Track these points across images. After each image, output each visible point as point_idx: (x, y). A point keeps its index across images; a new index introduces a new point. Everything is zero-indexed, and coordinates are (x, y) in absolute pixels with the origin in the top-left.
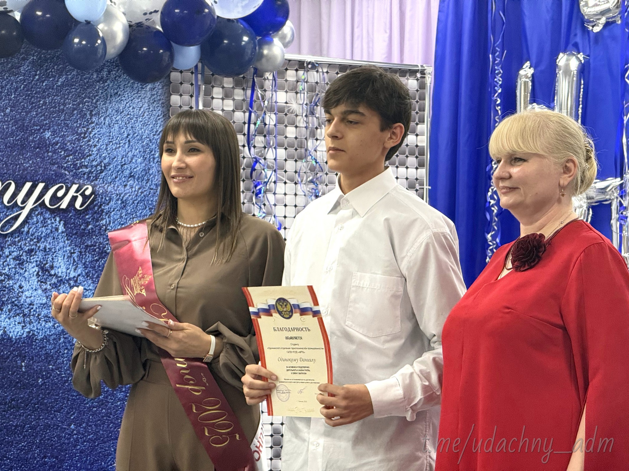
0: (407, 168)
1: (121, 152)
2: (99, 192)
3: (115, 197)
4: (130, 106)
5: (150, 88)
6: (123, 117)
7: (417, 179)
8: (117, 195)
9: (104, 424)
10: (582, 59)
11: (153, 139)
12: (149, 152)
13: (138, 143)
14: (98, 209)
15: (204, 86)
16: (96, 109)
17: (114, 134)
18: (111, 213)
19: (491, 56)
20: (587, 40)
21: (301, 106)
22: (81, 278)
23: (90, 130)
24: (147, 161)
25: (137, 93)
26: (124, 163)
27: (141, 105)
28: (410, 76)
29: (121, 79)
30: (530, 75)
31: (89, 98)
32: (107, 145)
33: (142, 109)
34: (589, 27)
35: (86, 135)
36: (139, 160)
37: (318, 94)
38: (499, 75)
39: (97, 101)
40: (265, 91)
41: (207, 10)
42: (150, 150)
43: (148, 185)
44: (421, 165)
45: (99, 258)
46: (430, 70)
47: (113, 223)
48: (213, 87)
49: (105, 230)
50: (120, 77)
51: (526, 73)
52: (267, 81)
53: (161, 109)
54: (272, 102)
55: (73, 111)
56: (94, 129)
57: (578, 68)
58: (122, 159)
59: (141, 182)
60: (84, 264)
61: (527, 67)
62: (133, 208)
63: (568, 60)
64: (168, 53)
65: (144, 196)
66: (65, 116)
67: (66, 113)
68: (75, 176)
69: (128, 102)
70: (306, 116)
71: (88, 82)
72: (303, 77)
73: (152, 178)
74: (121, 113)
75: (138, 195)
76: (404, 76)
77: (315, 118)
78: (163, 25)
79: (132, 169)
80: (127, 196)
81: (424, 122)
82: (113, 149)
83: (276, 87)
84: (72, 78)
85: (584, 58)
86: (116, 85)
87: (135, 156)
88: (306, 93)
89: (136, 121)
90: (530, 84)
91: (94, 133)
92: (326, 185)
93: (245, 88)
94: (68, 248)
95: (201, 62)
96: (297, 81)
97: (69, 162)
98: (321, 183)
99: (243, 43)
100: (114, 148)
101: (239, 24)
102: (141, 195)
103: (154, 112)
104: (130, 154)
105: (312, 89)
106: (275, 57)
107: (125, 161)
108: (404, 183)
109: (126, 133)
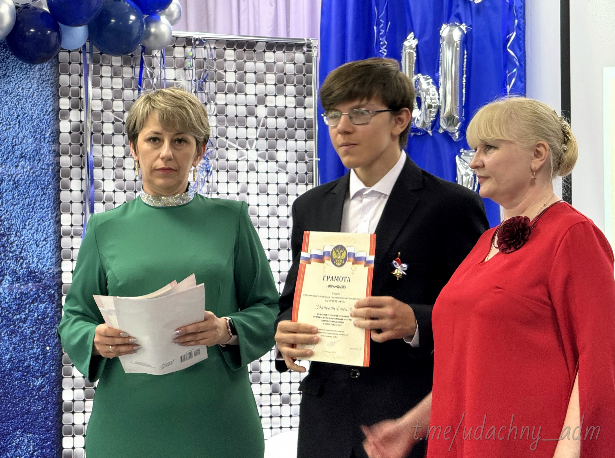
0: (296, 140)
1: (11, 133)
3: (7, 178)
4: (19, 87)
5: (39, 68)
6: (12, 98)
7: (306, 151)
8: (9, 176)
10: (464, 29)
11: (43, 119)
12: (40, 132)
13: (28, 123)
15: (92, 65)
17: (4, 115)
18: (4, 193)
19: (375, 28)
20: (469, 11)
21: (190, 83)
24: (38, 141)
25: (26, 74)
26: (14, 144)
27: (30, 85)
28: (296, 49)
29: (10, 61)
30: (414, 46)
33: (31, 90)
36: (30, 140)
37: (206, 70)
38: (385, 47)
40: (154, 68)
42: (40, 130)
43: (40, 164)
44: (310, 137)
46: (316, 43)
47: (5, 204)
48: (101, 66)
50: (8, 58)
51: (411, 44)
52: (155, 58)
53: (50, 90)
54: (160, 79)
57: (461, 38)
58: (13, 140)
59: (33, 162)
61: (411, 38)
62: (25, 189)
63: (450, 31)
64: (56, 34)
65: (36, 176)
69: (17, 83)
70: (195, 92)
72: (191, 54)
73: (43, 158)
74: (10, 94)
75: (30, 175)
76: (292, 50)
77: (204, 94)
78: (50, 5)
79: (23, 149)
80: (19, 177)
81: (311, 95)
82: (3, 131)
83: (164, 65)
85: (466, 28)
86: (4, 66)
87: (25, 136)
88: (194, 69)
89: (25, 102)
90: (415, 55)
92: (217, 160)
93: (134, 66)
95: (89, 41)
96: (186, 58)
98: (212, 158)
99: (131, 22)
100: (4, 129)
101: (126, 3)
102: (33, 175)
103: (43, 92)
104: (21, 135)
105: (200, 65)
106: (162, 34)
107: (16, 141)
108: (294, 156)
109: (15, 114)
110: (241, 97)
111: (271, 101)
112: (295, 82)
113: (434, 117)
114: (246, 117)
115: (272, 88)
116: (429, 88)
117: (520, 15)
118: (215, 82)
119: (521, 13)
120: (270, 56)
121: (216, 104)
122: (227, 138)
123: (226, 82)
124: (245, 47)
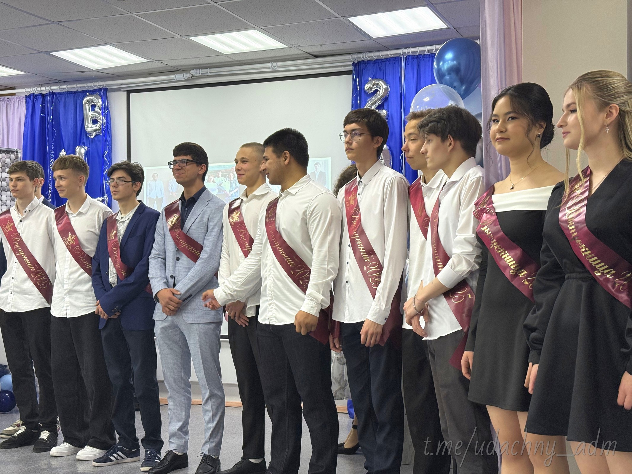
19: (47, 146)
20: (88, 141)
28: (11, 153)
34: (89, 136)
46: (21, 151)
57: (85, 152)
61: (63, 151)
63: (80, 149)
76: (9, 153)
85: (87, 148)
108: (9, 198)
117: (109, 144)
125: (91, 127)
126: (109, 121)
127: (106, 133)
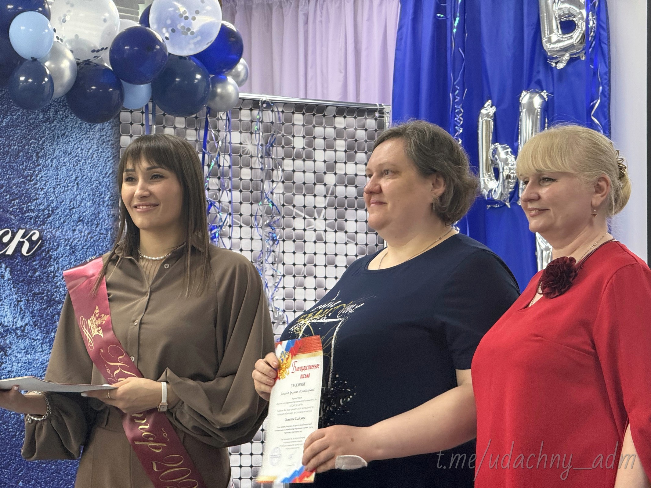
1: (69, 195)
2: (47, 237)
3: (63, 242)
4: (78, 148)
5: (99, 128)
6: (71, 159)
8: (66, 240)
9: (53, 480)
10: (545, 96)
11: (102, 182)
12: (99, 195)
13: (87, 186)
14: (46, 255)
15: (155, 126)
16: (43, 151)
17: (61, 176)
18: (60, 259)
19: (451, 94)
20: (550, 77)
21: (256, 147)
22: (28, 327)
23: (37, 172)
24: (96, 205)
25: (86, 134)
26: (72, 207)
27: (90, 146)
28: (368, 115)
29: (69, 120)
30: (491, 114)
31: (35, 139)
32: (54, 188)
33: (91, 151)
34: (552, 63)
35: (33, 178)
36: (88, 203)
37: (273, 135)
38: (460, 115)
39: (44, 142)
40: (219, 131)
41: (158, 47)
42: (99, 193)
43: (98, 229)
45: (48, 307)
46: (388, 109)
47: (61, 269)
48: (164, 127)
49: (54, 277)
50: (67, 117)
51: (488, 111)
52: (221, 121)
54: (226, 143)
55: (18, 153)
56: (41, 171)
57: (542, 105)
58: (70, 202)
59: (91, 227)
60: (32, 312)
61: (488, 105)
62: (83, 254)
63: (531, 98)
64: (118, 92)
65: (94, 241)
66: (10, 158)
67: (11, 155)
68: (22, 220)
69: (76, 144)
70: (262, 157)
71: (34, 123)
72: (258, 117)
73: (102, 222)
74: (69, 155)
75: (88, 240)
76: (363, 116)
77: (271, 160)
78: (112, 62)
79: (81, 213)
80: (76, 241)
82: (61, 193)
83: (230, 128)
84: (17, 119)
85: (547, 95)
86: (63, 126)
87: (83, 199)
88: (261, 134)
89: (84, 163)
90: (492, 123)
91: (40, 176)
92: (283, 229)
93: (198, 128)
94: (15, 296)
95: (152, 102)
96: (252, 121)
97: (15, 206)
98: (278, 226)
99: (196, 81)
100: (62, 191)
101: (192, 61)
102: (90, 240)
103: (103, 153)
104: (79, 198)
105: (267, 129)
106: (228, 95)
107: (73, 205)
108: (363, 226)
109: (74, 175)
110: (309, 164)
111: (340, 168)
112: (366, 150)
113: (513, 188)
114: (315, 184)
115: (342, 155)
116: (508, 157)
117: (605, 81)
118: (283, 147)
119: (606, 79)
120: (340, 122)
121: (283, 170)
122: (294, 206)
123: (294, 148)
124: (314, 112)
125: (558, 41)
126: (604, 20)
127: (596, 54)
